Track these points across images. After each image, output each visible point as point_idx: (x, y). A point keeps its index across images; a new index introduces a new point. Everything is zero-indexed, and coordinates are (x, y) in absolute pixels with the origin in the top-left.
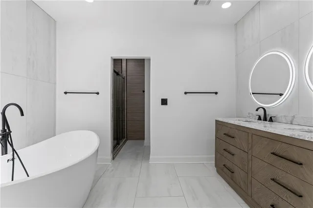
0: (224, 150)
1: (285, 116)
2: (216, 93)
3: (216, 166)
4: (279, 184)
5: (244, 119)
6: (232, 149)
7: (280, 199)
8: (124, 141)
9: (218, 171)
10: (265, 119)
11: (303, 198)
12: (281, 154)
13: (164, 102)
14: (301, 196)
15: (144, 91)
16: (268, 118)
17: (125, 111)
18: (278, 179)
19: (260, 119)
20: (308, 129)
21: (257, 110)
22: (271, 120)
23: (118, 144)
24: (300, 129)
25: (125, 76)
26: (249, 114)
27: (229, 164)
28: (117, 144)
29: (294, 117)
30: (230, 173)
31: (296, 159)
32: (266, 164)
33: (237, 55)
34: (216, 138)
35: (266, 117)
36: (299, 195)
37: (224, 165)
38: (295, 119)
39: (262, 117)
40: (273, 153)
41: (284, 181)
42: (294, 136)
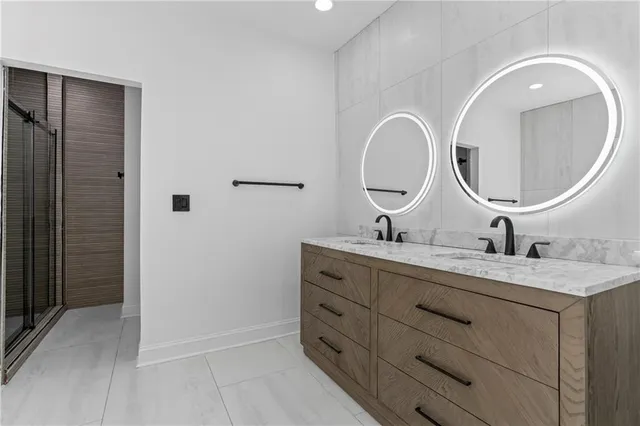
0: (321, 305)
1: (421, 231)
2: (301, 186)
3: (303, 341)
4: (431, 365)
5: (355, 239)
6: (337, 303)
7: (432, 395)
8: (51, 314)
9: (307, 353)
10: (390, 238)
11: (472, 385)
12: (433, 306)
13: (181, 203)
14: (469, 384)
15: (121, 175)
16: (395, 236)
17: (59, 228)
18: (427, 355)
19: (380, 237)
20: (461, 254)
21: (378, 221)
22: (400, 239)
23: (29, 326)
24: (451, 255)
25: (59, 129)
26: (361, 227)
27: (331, 336)
28: (24, 328)
29: (435, 232)
30: (333, 353)
31: (460, 312)
32: (406, 329)
33: (338, 112)
34: (304, 280)
35: (391, 235)
36: (465, 380)
37: (321, 338)
38: (436, 236)
39: (385, 234)
40: (419, 306)
41: (438, 358)
42: (456, 271)
